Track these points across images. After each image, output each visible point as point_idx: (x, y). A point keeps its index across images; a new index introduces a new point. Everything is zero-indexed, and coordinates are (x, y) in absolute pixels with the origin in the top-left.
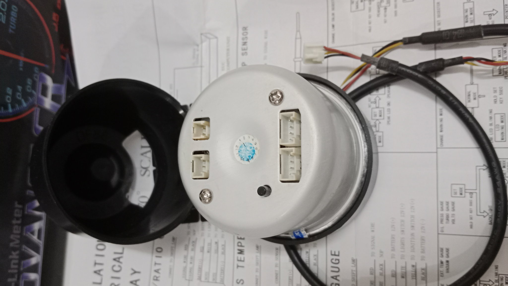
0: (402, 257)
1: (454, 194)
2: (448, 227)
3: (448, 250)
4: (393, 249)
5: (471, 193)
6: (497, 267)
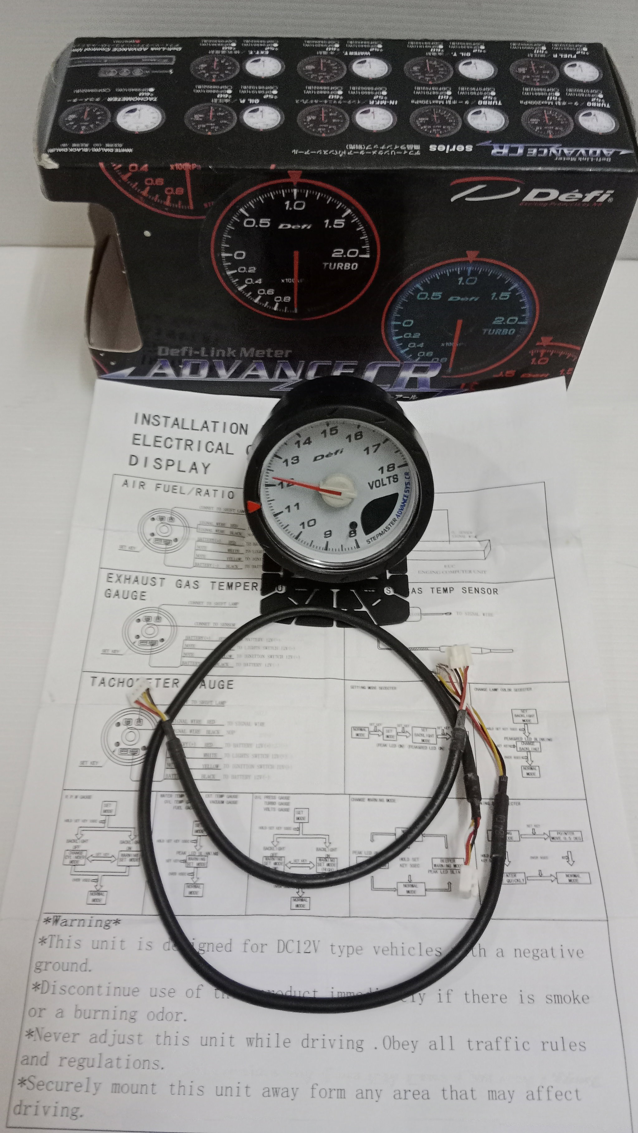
0: (227, 755)
1: (298, 810)
2: (261, 803)
3: (235, 803)
4: (236, 746)
5: (298, 829)
6: (216, 854)
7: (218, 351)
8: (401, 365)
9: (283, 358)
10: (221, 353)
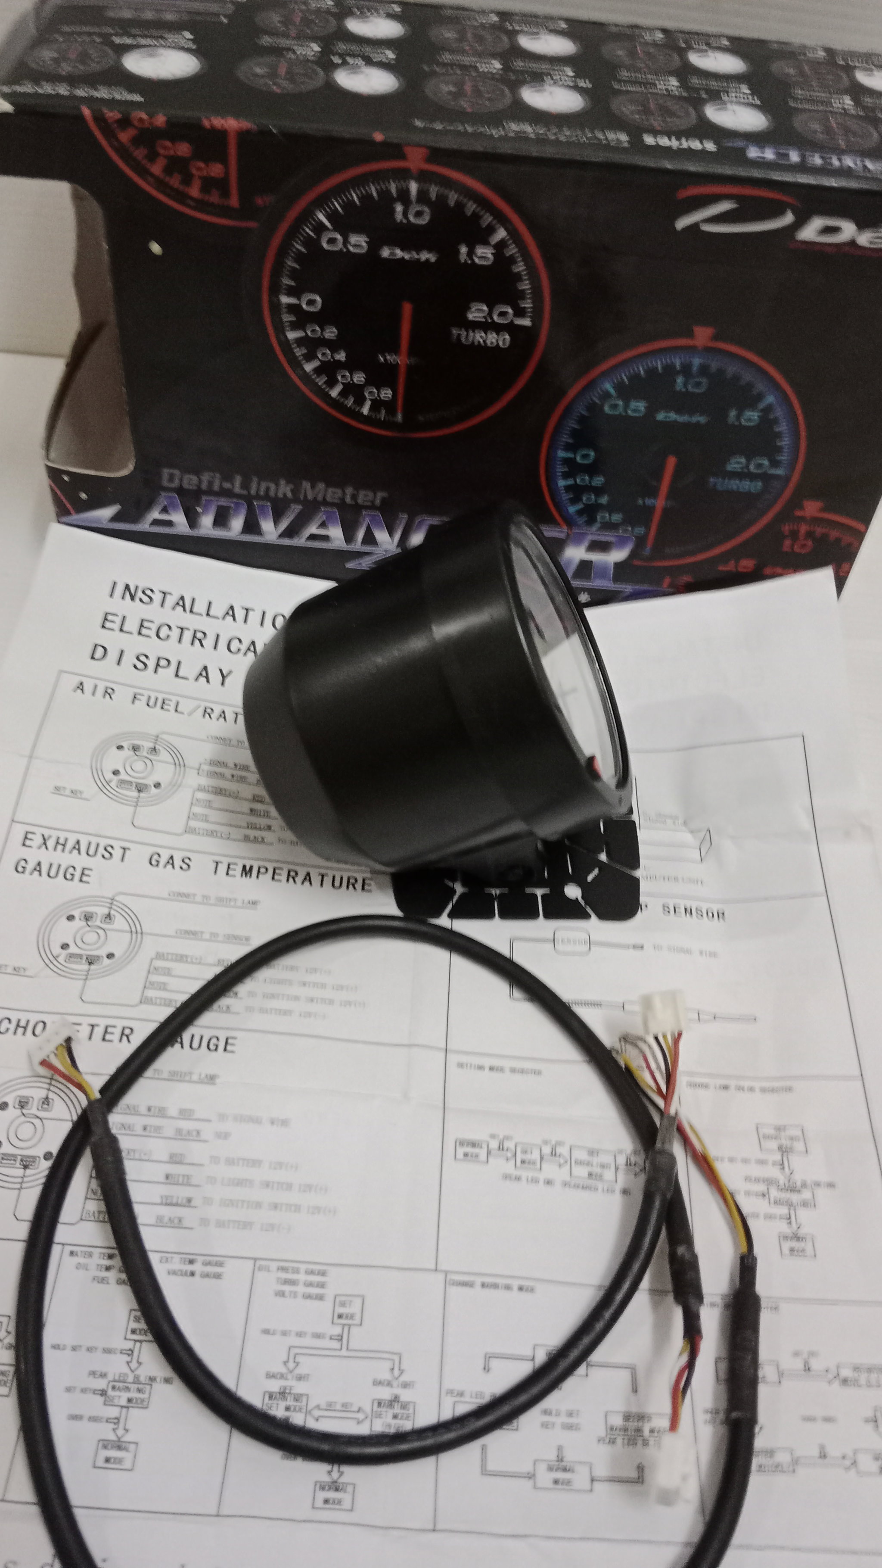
0: (212, 1180)
1: (340, 1301)
2: (268, 1282)
3: (218, 1276)
4: (230, 1162)
5: (340, 1338)
6: (167, 1381)
7: (264, 485)
8: (568, 535)
9: (372, 507)
10: (268, 489)
